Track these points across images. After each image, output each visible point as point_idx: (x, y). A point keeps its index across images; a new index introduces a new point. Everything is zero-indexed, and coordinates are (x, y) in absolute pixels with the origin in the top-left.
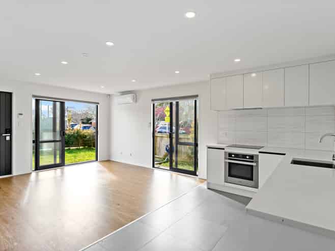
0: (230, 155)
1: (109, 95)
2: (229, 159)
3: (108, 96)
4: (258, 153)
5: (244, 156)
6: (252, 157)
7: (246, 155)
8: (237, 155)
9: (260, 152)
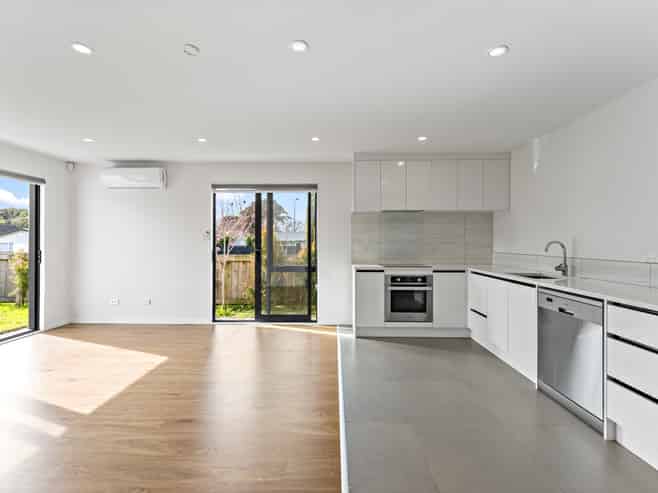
0: (394, 279)
1: (73, 163)
2: (392, 285)
3: (71, 166)
4: (431, 273)
5: (414, 279)
6: (424, 279)
7: (417, 278)
8: (404, 279)
9: (435, 271)
